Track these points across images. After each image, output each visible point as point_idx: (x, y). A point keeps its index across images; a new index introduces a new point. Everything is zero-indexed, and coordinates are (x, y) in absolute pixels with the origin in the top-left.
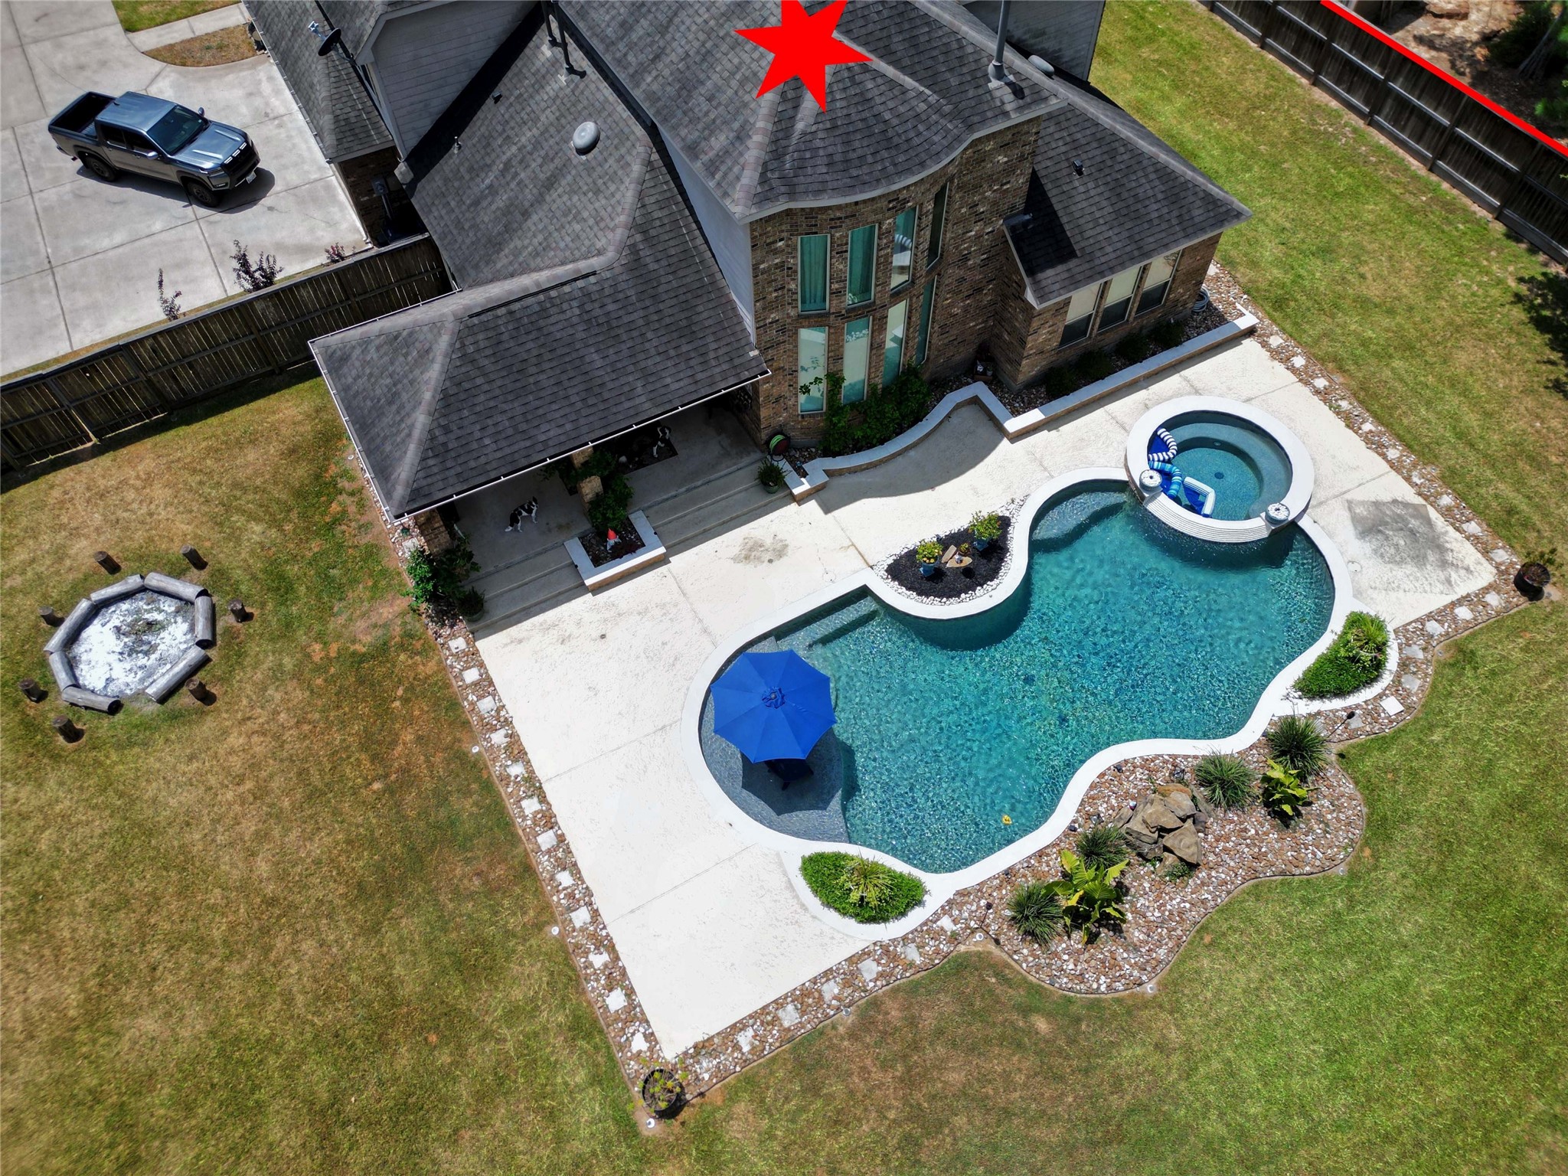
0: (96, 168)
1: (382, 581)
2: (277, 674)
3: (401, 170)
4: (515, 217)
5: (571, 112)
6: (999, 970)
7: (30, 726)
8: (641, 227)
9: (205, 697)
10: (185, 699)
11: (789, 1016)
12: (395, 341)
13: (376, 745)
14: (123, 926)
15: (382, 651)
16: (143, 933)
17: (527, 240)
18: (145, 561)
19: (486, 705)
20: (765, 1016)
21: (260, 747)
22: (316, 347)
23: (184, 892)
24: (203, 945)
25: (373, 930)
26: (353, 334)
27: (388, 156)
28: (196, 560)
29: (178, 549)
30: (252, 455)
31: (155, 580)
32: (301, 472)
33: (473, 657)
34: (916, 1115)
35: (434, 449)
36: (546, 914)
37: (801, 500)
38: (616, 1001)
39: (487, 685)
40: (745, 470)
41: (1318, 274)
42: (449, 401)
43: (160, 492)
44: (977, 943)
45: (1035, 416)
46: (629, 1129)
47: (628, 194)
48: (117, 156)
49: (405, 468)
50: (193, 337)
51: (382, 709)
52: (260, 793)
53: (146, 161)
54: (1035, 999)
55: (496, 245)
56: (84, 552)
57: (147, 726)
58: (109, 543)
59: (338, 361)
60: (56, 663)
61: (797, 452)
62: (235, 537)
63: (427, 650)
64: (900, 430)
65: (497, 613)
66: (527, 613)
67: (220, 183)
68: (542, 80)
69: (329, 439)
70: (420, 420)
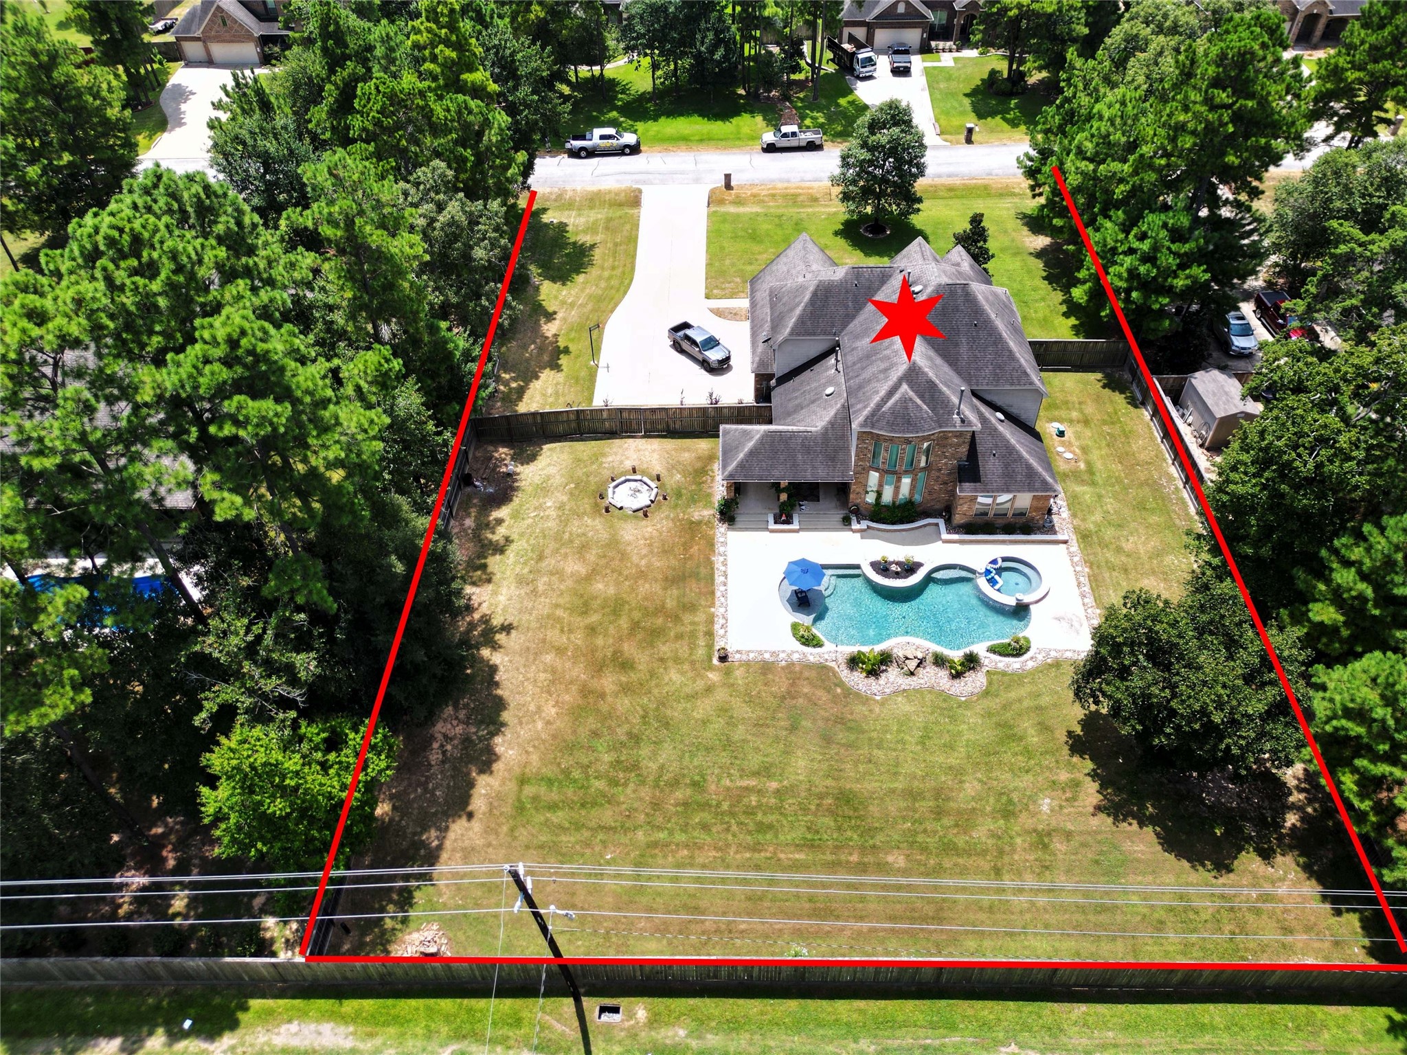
0: (677, 347)
1: (709, 504)
2: (667, 517)
3: (773, 382)
4: (800, 407)
5: (830, 382)
6: (835, 673)
7: (596, 505)
8: (832, 424)
9: (646, 515)
10: (640, 514)
11: (767, 656)
12: (745, 432)
13: (686, 547)
14: (603, 562)
15: (699, 523)
16: (607, 566)
17: (798, 417)
18: (644, 473)
19: (722, 549)
20: (760, 653)
21: (655, 533)
22: (722, 427)
23: (621, 560)
24: (620, 574)
25: (665, 589)
26: (734, 427)
27: (771, 376)
28: (658, 478)
29: (655, 473)
30: (686, 455)
31: (645, 479)
32: (699, 465)
33: (724, 535)
34: (789, 693)
35: (741, 466)
36: (713, 605)
37: (854, 531)
38: (721, 632)
39: (725, 544)
40: (838, 515)
41: (1109, 533)
42: (752, 453)
43: (656, 456)
44: (833, 664)
45: (956, 537)
46: (710, 659)
47: (832, 412)
48: (686, 345)
49: (730, 468)
50: (686, 413)
51: (692, 538)
52: (650, 545)
53: (695, 351)
54: (840, 684)
55: (789, 414)
56: (628, 465)
57: (628, 517)
58: (636, 463)
59: (726, 433)
60: (610, 491)
61: (860, 516)
62: (672, 476)
63: (712, 528)
64: (902, 522)
65: (738, 525)
66: (747, 529)
67: (715, 365)
68: (828, 369)
69: (711, 458)
70: (741, 456)
